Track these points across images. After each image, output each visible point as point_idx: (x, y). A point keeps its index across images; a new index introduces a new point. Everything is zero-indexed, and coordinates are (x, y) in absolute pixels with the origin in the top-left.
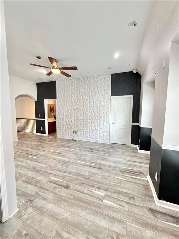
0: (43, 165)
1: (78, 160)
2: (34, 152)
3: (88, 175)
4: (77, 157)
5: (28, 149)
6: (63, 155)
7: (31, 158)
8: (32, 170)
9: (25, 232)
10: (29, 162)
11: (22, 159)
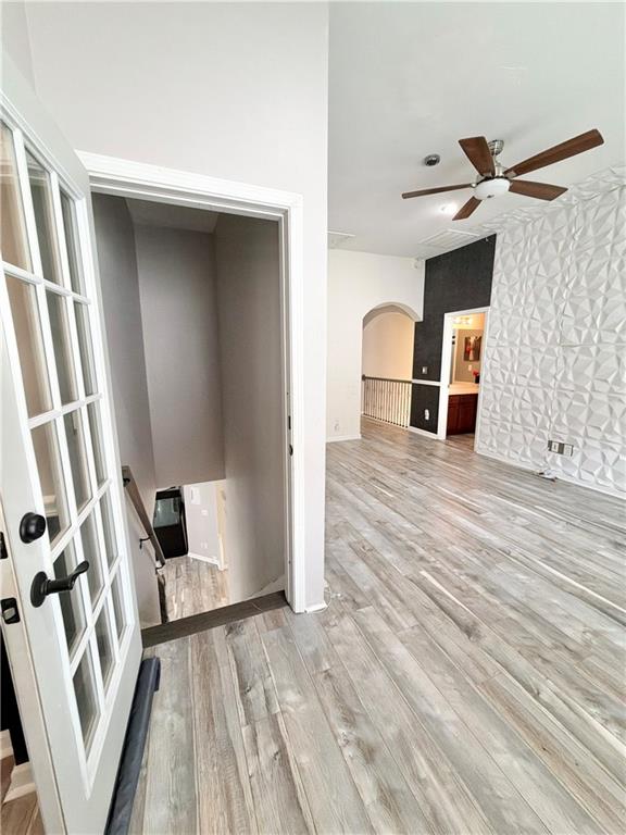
0: (408, 526)
1: (547, 560)
2: (392, 479)
3: (579, 641)
4: (544, 546)
5: (379, 468)
6: (481, 519)
7: (382, 493)
8: (375, 527)
9: (328, 667)
10: (373, 501)
11: (360, 489)
